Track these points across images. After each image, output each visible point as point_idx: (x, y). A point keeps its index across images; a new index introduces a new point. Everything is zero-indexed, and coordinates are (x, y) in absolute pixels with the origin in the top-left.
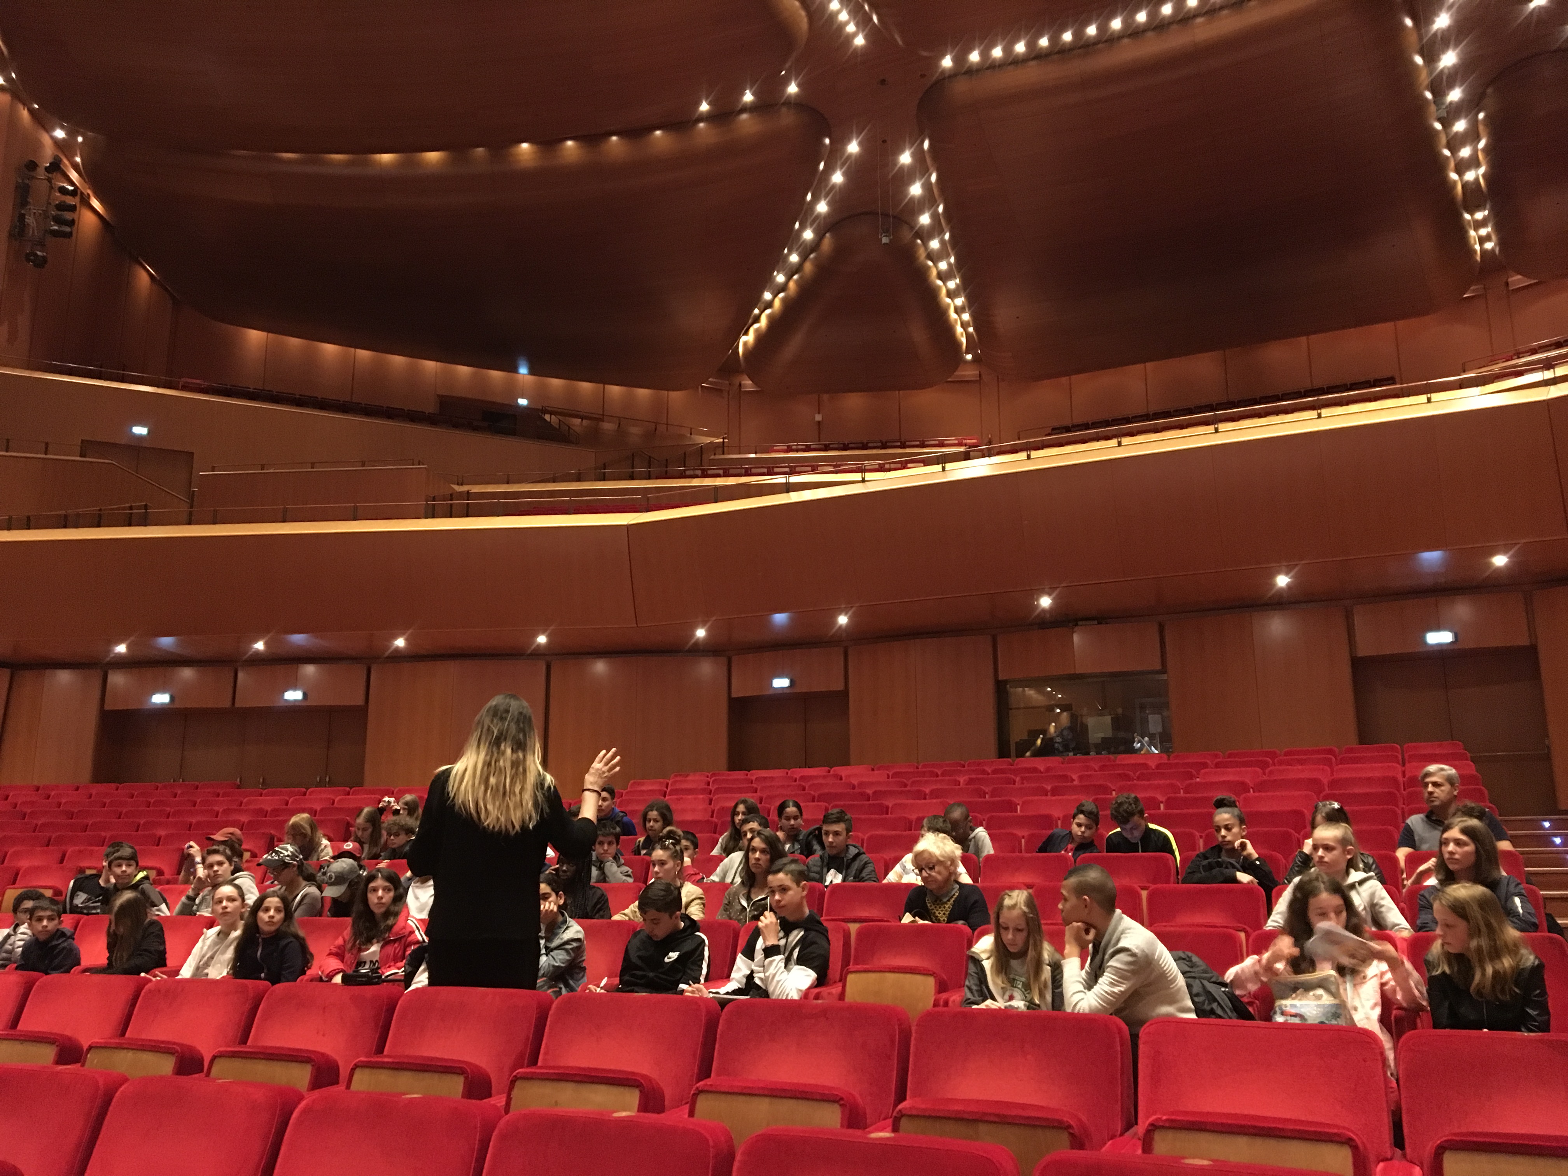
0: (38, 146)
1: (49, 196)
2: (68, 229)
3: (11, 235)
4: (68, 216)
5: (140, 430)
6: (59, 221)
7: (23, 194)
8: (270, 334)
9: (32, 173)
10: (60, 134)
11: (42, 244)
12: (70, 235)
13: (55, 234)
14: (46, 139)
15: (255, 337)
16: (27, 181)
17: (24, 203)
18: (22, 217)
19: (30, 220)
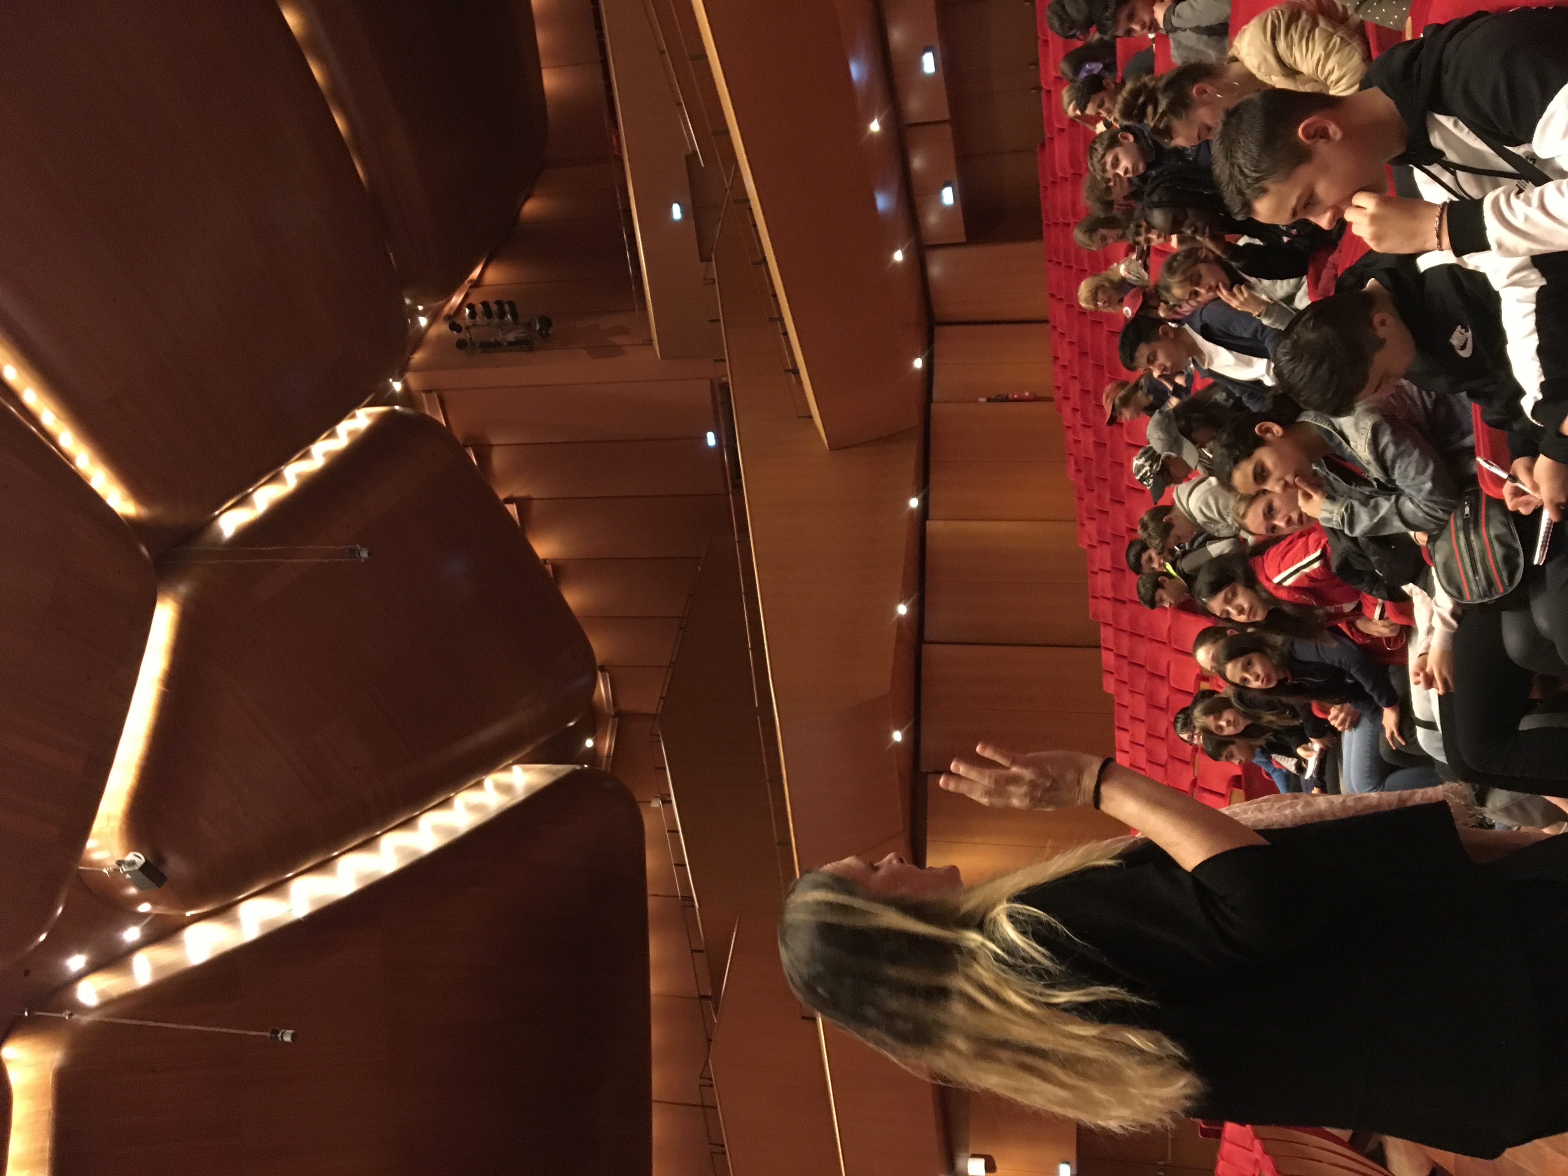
0: (440, 339)
1: (482, 326)
2: (507, 308)
3: (531, 349)
4: (494, 308)
5: (677, 212)
6: (502, 315)
7: (489, 347)
8: (542, 65)
9: (468, 342)
10: (423, 321)
11: (529, 325)
12: (511, 304)
13: (515, 315)
14: (433, 332)
15: (550, 81)
16: (477, 345)
17: (497, 345)
18: (511, 344)
19: (511, 337)
